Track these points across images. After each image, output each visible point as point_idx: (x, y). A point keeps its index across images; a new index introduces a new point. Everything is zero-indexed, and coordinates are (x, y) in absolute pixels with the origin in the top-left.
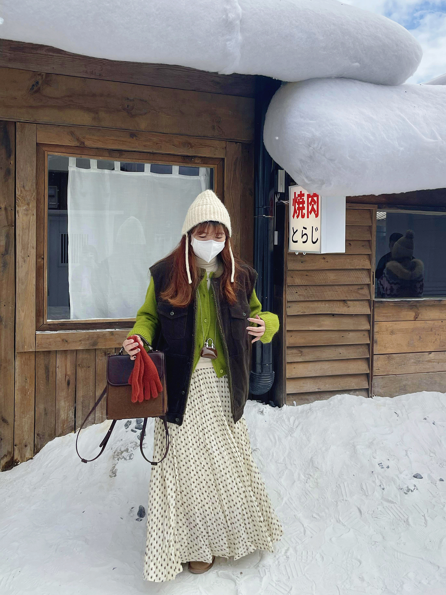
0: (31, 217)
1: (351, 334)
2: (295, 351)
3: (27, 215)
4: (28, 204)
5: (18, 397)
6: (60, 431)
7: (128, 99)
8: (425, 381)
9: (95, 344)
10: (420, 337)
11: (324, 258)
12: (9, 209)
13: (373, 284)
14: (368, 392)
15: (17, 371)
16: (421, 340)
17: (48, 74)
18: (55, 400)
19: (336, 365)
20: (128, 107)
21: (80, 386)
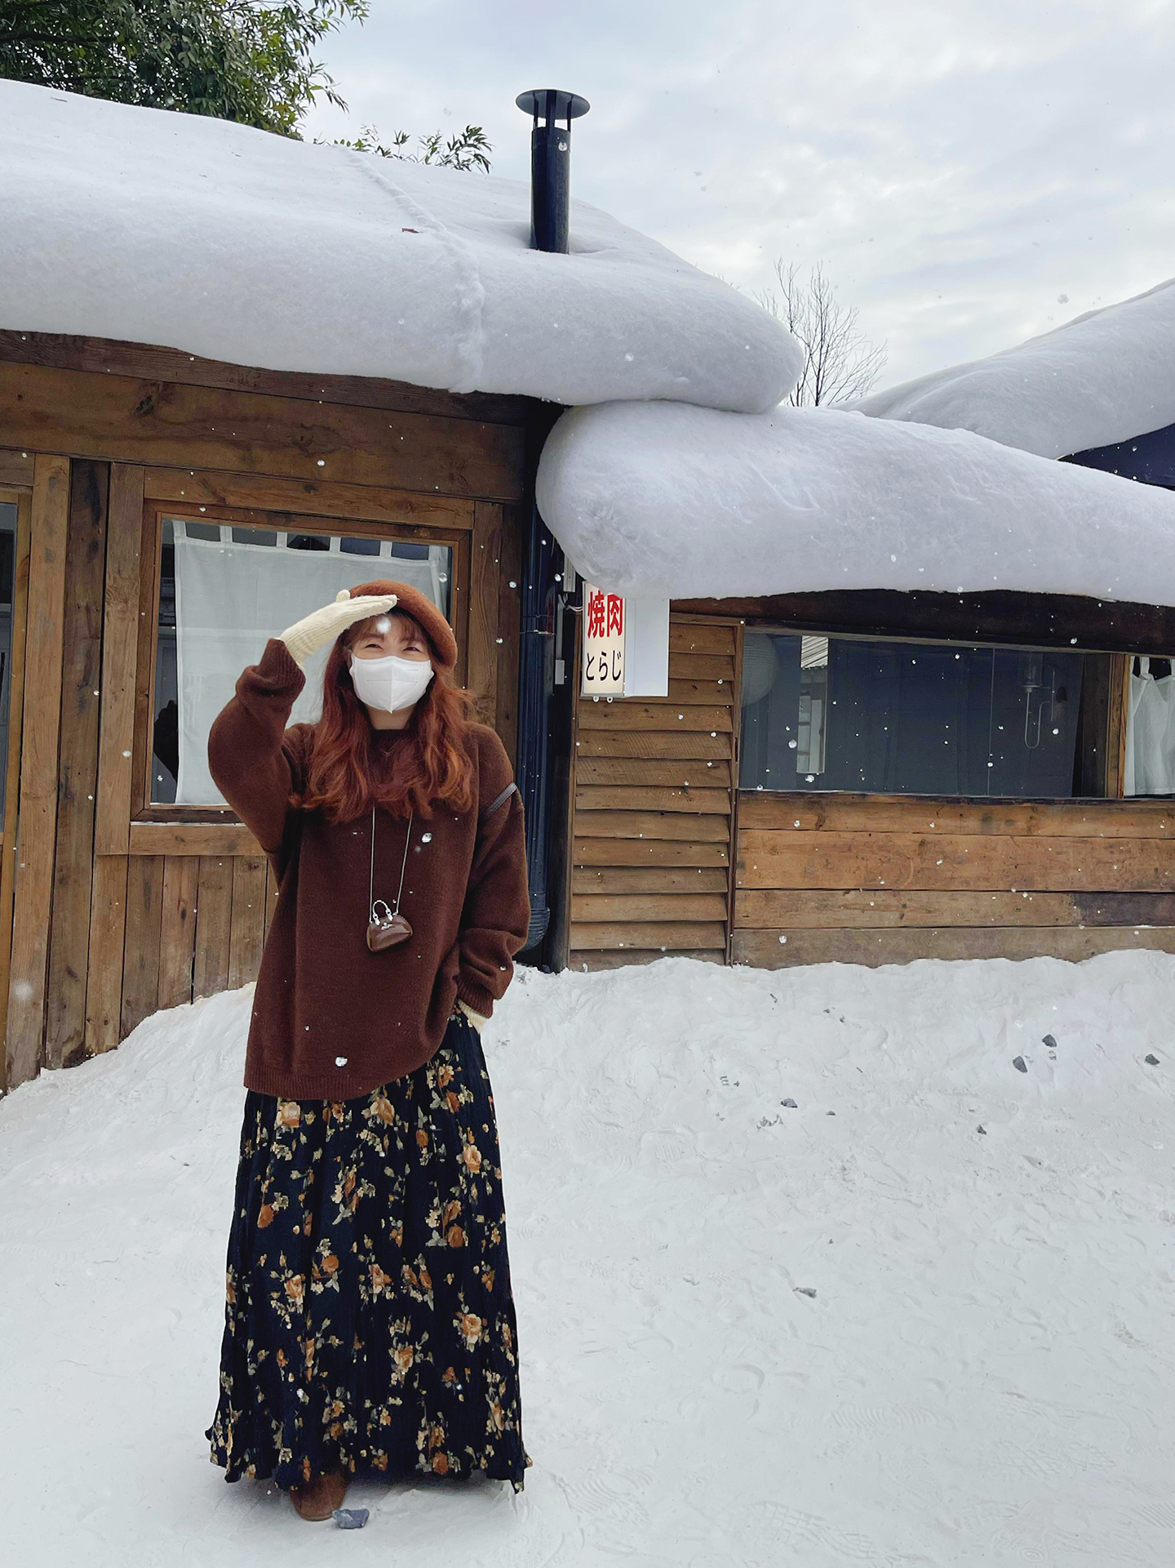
0: (130, 624)
1: (696, 848)
2: (589, 874)
3: (123, 619)
4: (126, 601)
5: (95, 934)
6: (164, 999)
7: (302, 426)
8: (837, 943)
9: (232, 847)
10: (827, 860)
11: (646, 711)
12: (93, 608)
13: (737, 760)
14: (726, 955)
15: (95, 889)
16: (829, 866)
17: (167, 384)
18: (158, 944)
19: (666, 903)
20: (302, 440)
21: (203, 922)
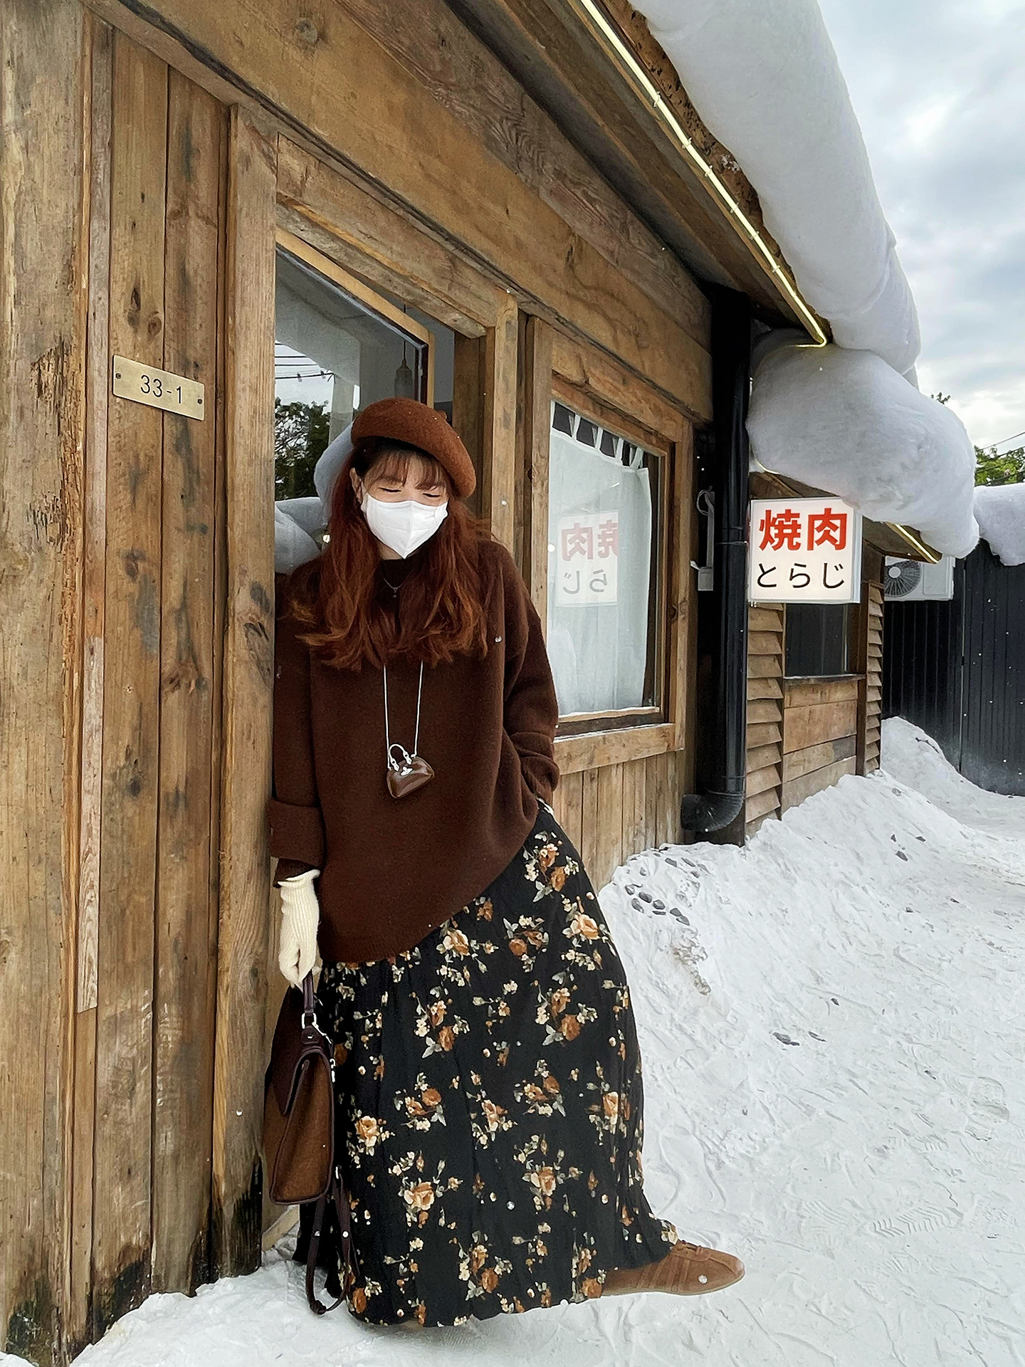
1: (772, 729)
4: (542, 485)
13: (784, 655)
14: (779, 812)
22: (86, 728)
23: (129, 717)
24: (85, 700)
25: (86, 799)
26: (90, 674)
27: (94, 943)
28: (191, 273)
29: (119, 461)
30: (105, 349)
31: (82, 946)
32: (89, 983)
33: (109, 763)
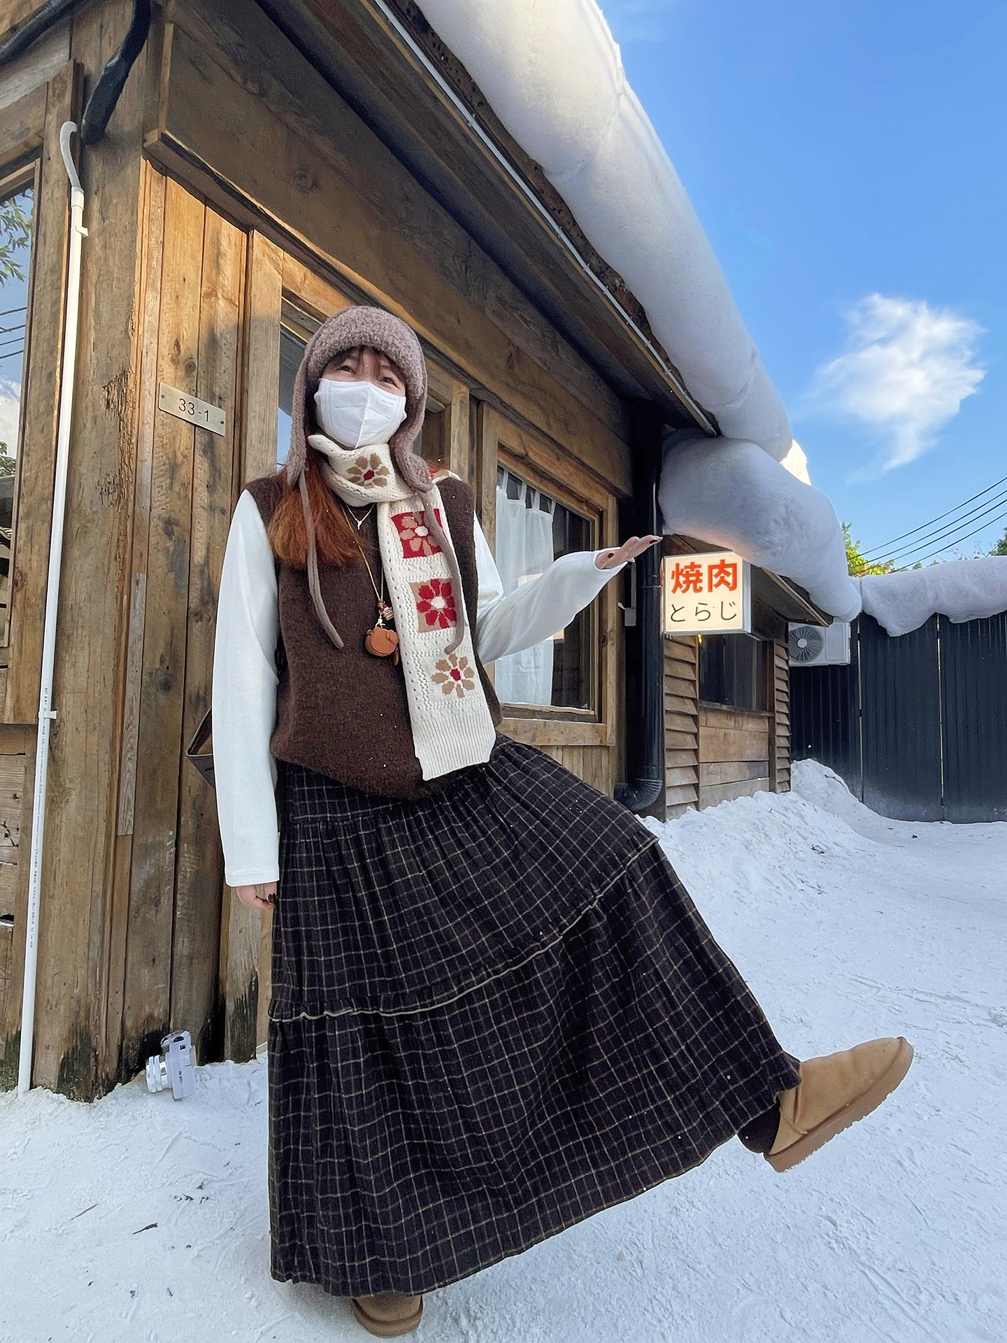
2: (670, 754)
13: (697, 681)
17: (517, 348)
22: (131, 636)
23: (163, 634)
24: (131, 616)
25: (129, 686)
26: (135, 599)
27: (132, 789)
28: (218, 336)
29: (161, 454)
30: (154, 378)
31: (123, 789)
32: (127, 817)
33: (147, 665)
